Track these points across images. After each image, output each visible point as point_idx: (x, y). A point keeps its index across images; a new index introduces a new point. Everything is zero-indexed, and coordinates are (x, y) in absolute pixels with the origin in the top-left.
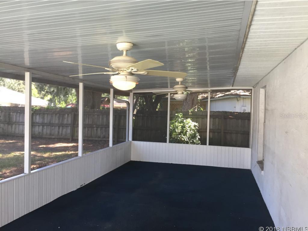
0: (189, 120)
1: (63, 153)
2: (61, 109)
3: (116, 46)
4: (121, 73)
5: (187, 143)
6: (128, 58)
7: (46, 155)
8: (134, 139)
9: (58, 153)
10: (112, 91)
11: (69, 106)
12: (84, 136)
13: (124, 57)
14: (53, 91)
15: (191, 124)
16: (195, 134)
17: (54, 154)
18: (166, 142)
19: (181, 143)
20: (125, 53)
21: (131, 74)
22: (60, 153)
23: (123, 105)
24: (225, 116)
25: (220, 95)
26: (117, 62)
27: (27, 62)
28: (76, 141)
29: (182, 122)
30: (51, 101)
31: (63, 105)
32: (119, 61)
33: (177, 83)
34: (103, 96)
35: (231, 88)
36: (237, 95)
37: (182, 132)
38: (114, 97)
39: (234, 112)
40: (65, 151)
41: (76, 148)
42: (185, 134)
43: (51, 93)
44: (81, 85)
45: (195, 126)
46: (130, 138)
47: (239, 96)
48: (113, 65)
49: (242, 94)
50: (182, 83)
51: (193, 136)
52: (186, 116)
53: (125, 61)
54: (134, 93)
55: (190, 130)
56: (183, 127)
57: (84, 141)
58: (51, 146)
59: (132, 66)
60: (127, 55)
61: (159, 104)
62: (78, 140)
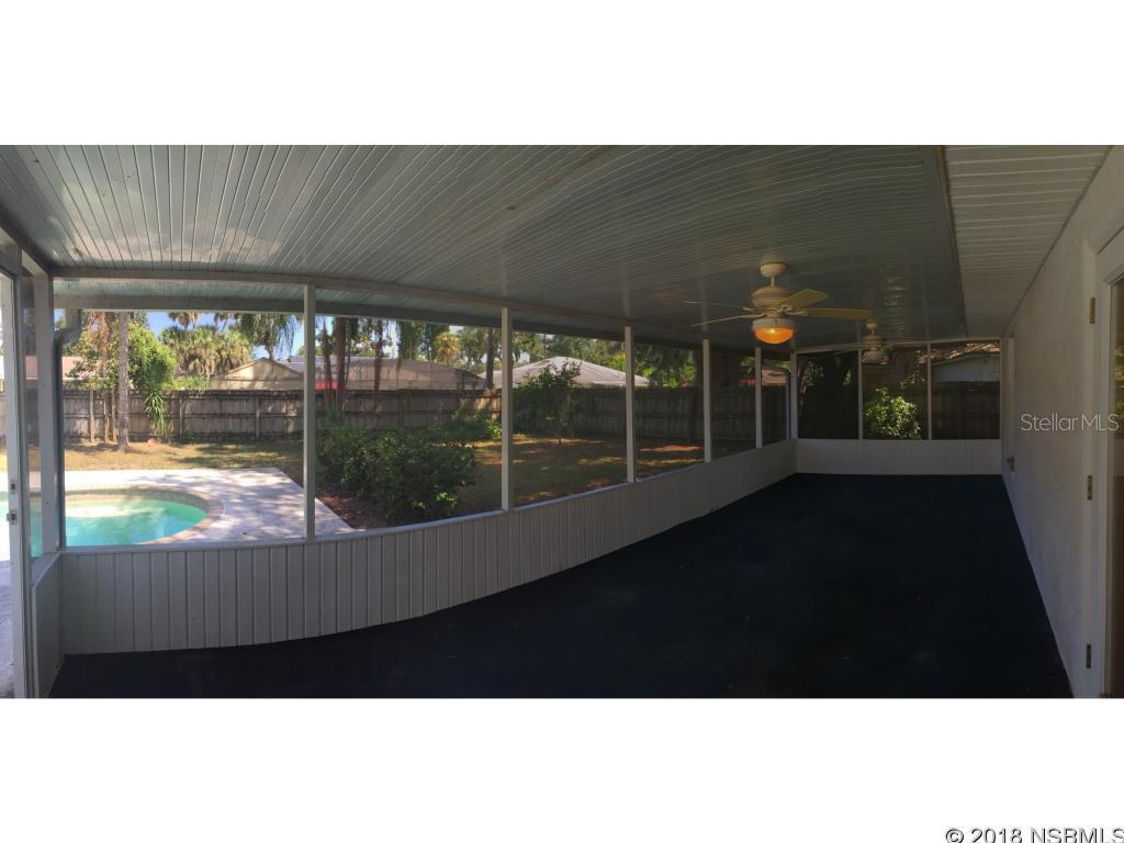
0: (899, 399)
1: (679, 461)
2: (671, 390)
3: (759, 271)
4: (770, 315)
5: (897, 438)
6: (777, 290)
7: (652, 463)
8: (801, 436)
9: (670, 462)
10: (758, 351)
11: (685, 385)
12: (713, 434)
13: (771, 289)
14: (657, 360)
15: (904, 405)
16: (911, 423)
17: (663, 462)
18: (857, 438)
19: (884, 438)
20: (773, 281)
21: (784, 315)
22: (674, 461)
23: (781, 380)
24: (963, 389)
25: (955, 354)
26: (763, 296)
27: (627, 309)
28: (701, 442)
29: (888, 403)
30: (652, 377)
31: (674, 384)
32: (765, 295)
33: (868, 332)
34: (743, 364)
35: (964, 339)
36: (983, 352)
37: (888, 421)
38: (763, 363)
39: (976, 383)
40: (681, 458)
41: (700, 454)
42: (894, 425)
43: (655, 363)
44: (706, 344)
45: (910, 409)
46: (795, 434)
47: (987, 353)
48: (757, 303)
49: (992, 350)
50: (877, 331)
51: (907, 428)
52: (894, 393)
53: (773, 295)
54: (798, 355)
55: (903, 417)
56: (890, 412)
57: (714, 442)
58: (659, 449)
59: (784, 303)
60: (776, 284)
61: (849, 375)
62: (703, 440)
